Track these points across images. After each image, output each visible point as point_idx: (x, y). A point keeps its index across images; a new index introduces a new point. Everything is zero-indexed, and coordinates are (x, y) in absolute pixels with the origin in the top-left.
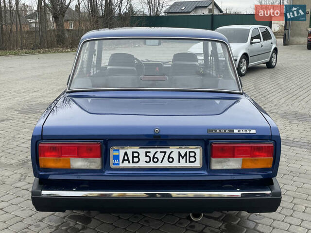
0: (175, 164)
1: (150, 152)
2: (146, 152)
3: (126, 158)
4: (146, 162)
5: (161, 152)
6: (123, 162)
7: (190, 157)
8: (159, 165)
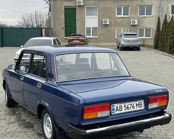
0: (135, 109)
1: (126, 105)
2: (125, 105)
3: (117, 109)
4: (125, 110)
5: (130, 104)
6: (116, 111)
7: (140, 105)
8: (129, 110)
